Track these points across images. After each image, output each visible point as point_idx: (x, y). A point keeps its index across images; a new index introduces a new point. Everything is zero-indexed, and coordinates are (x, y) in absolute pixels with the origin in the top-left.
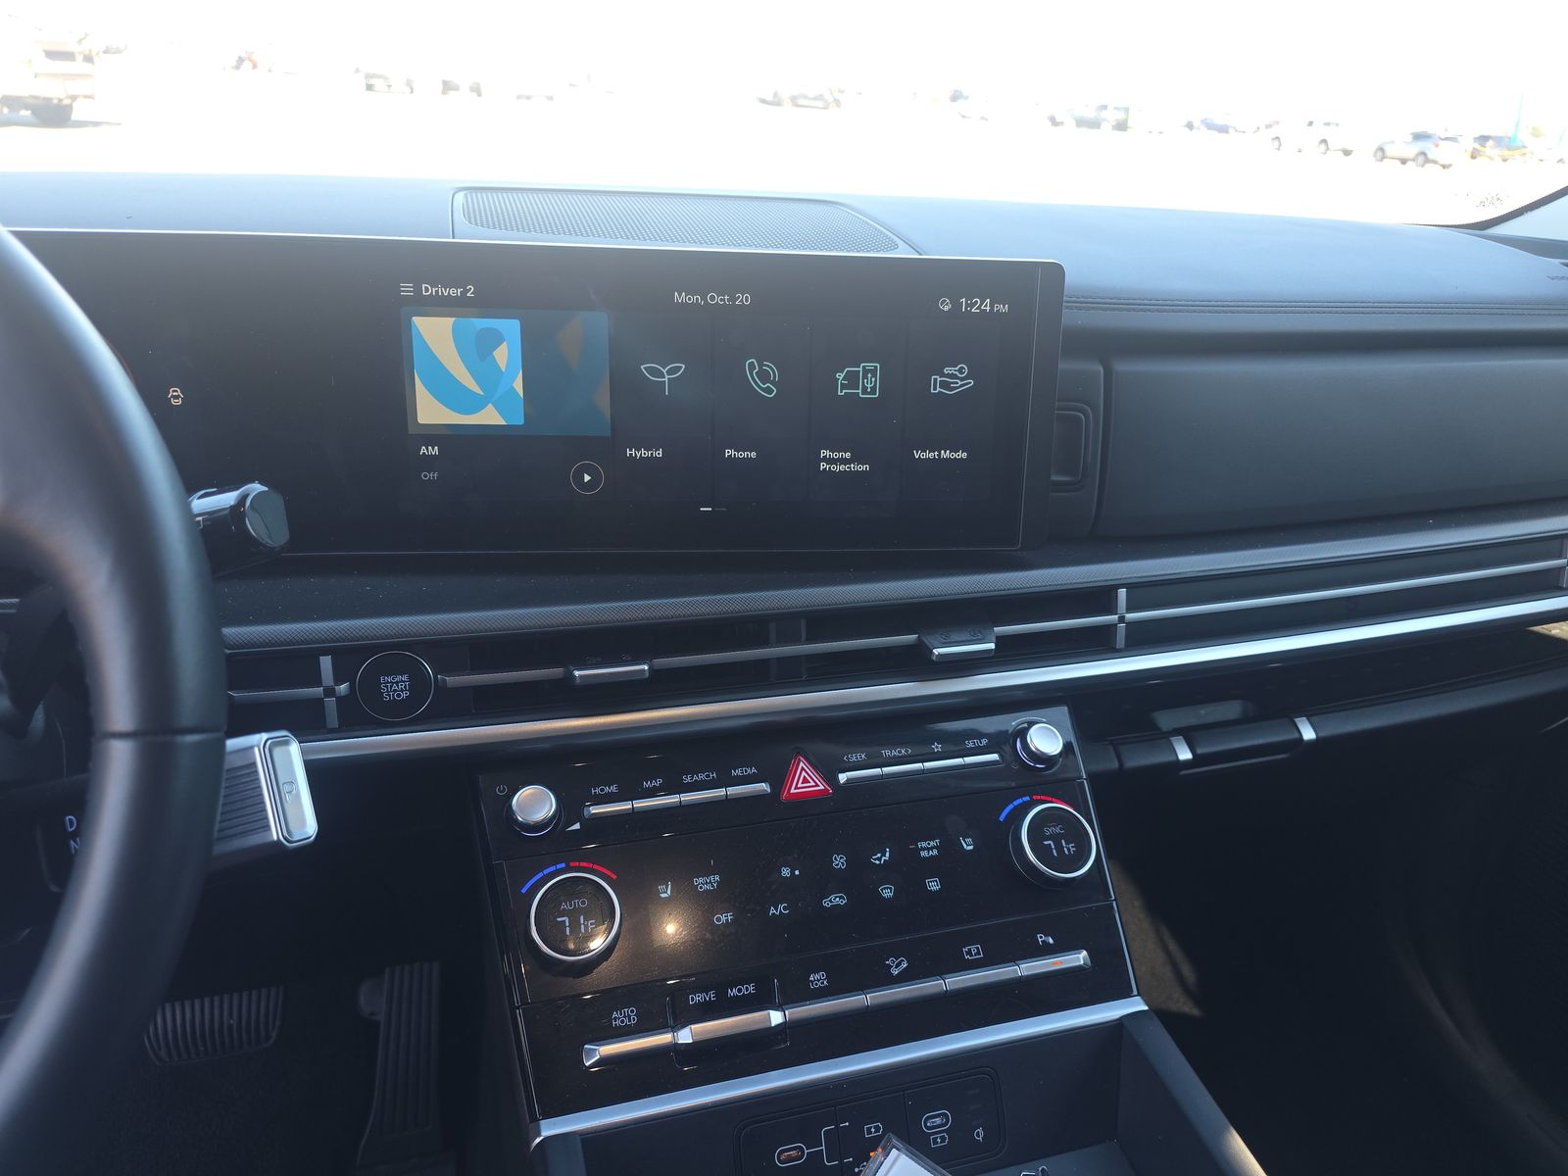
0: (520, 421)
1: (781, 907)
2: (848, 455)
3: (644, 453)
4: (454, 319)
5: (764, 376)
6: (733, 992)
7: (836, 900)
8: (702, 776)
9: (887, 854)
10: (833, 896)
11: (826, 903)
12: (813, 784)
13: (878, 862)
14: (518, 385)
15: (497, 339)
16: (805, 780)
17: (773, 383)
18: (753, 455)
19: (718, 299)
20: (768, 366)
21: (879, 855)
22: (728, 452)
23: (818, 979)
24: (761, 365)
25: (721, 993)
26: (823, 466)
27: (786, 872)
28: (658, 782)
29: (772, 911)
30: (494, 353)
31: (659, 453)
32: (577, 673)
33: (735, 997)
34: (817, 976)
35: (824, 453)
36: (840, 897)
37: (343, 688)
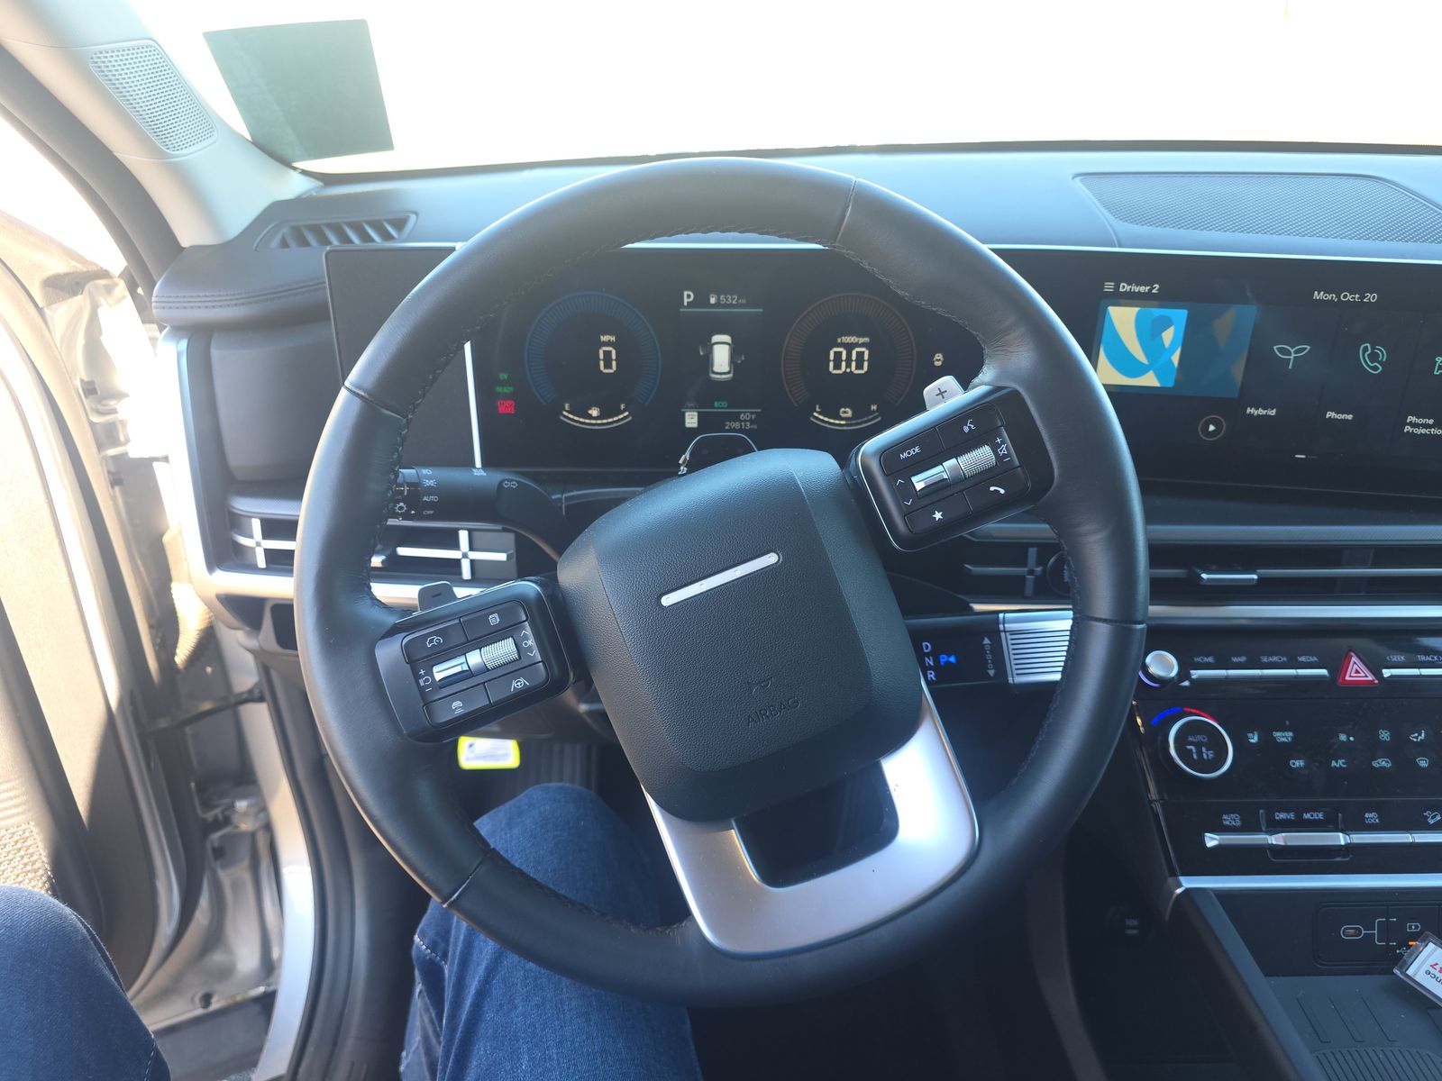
0: (1170, 384)
1: (1340, 762)
2: (1431, 422)
3: (1261, 412)
4: (1137, 309)
5: (1374, 357)
6: (1307, 816)
7: (1382, 763)
8: (1275, 659)
9: (1423, 735)
10: (1380, 760)
11: (1375, 764)
12: (1363, 675)
13: (1415, 740)
14: (1176, 358)
15: (1166, 323)
16: (1357, 671)
17: (1381, 363)
18: (1350, 417)
19: (1349, 297)
20: (1381, 350)
21: (1416, 735)
22: (1330, 414)
23: (1371, 817)
24: (1373, 348)
25: (1299, 816)
26: (1407, 429)
27: (1343, 737)
28: (1243, 659)
29: (1334, 764)
30: (1163, 334)
31: (1273, 412)
32: (1204, 576)
33: (1309, 820)
34: (1371, 815)
35: (1411, 419)
36: (1386, 762)
37: (1039, 569)
